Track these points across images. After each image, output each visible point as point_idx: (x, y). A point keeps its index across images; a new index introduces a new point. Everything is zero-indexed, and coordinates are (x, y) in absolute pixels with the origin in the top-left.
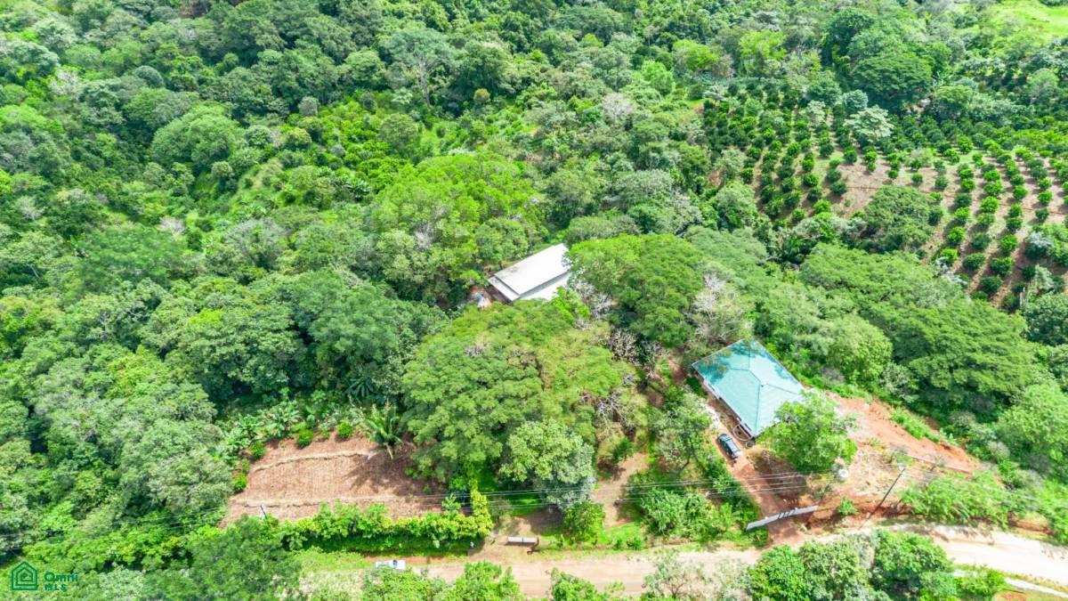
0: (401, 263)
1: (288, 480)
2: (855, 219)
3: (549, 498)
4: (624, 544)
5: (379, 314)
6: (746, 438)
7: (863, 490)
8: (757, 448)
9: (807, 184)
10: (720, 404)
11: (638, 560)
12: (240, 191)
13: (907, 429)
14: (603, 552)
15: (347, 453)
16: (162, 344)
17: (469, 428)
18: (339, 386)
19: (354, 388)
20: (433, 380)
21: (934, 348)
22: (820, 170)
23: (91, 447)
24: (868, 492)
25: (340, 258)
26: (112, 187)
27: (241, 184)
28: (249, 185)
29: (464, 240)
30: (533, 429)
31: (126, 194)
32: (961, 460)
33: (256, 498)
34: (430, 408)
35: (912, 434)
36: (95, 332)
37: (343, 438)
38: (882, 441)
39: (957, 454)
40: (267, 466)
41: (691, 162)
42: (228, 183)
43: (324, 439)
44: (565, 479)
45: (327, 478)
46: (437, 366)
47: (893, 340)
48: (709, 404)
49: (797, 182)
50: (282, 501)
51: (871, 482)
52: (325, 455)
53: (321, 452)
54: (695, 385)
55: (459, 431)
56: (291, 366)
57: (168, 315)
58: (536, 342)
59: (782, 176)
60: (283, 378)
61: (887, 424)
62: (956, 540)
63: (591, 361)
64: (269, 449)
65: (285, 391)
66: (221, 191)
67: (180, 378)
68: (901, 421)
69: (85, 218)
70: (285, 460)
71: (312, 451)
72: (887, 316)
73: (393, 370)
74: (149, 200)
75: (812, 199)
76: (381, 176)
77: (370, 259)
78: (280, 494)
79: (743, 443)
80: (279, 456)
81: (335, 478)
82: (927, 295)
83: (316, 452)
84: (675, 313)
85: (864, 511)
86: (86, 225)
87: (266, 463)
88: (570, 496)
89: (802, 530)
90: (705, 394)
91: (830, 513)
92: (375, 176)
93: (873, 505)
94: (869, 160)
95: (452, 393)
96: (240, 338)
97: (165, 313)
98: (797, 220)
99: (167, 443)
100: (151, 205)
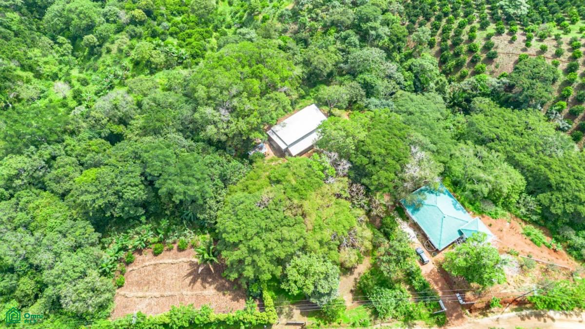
0: (211, 130)
1: (150, 278)
2: (502, 79)
3: (311, 299)
4: (358, 323)
5: (199, 176)
6: (432, 249)
7: (505, 288)
8: (440, 257)
9: (471, 51)
10: (415, 226)
12: (104, 55)
13: (532, 240)
15: (185, 259)
16: (61, 191)
17: (262, 261)
18: (177, 214)
19: (187, 215)
20: (236, 227)
21: (554, 188)
22: (479, 42)
23: (24, 263)
24: (508, 291)
25: (171, 124)
26: (20, 53)
27: (104, 50)
28: (109, 51)
30: (302, 261)
31: (31, 58)
32: (563, 260)
33: (131, 291)
34: (235, 246)
35: (535, 243)
37: (180, 249)
38: (518, 250)
39: (561, 255)
40: (136, 268)
41: (396, 36)
42: (95, 50)
43: (170, 250)
44: (322, 291)
45: (174, 277)
46: (238, 217)
47: (527, 179)
48: (410, 226)
49: (464, 48)
50: (148, 294)
51: (511, 283)
52: (171, 261)
53: (169, 258)
54: (400, 211)
55: (253, 261)
56: (145, 205)
57: (62, 171)
58: (302, 198)
59: (455, 44)
60: (141, 211)
61: (520, 237)
62: (560, 320)
63: (337, 210)
64: (136, 256)
65: (143, 219)
66: (91, 54)
67: (75, 217)
68: (528, 235)
69: (6, 79)
70: (147, 263)
71: (163, 258)
73: (210, 208)
74: (46, 63)
75: (474, 62)
76: (194, 44)
77: (191, 123)
78: (146, 288)
79: (430, 253)
80: (143, 261)
81: (179, 277)
82: (550, 147)
83: (166, 259)
85: (504, 303)
86: (8, 84)
87: (136, 266)
88: (325, 300)
89: (466, 314)
90: (406, 218)
91: (484, 305)
92: (190, 43)
93: (511, 298)
94: (512, 33)
95: (249, 237)
96: (110, 192)
97: (59, 170)
98: (463, 77)
99: (70, 272)
100: (47, 66)
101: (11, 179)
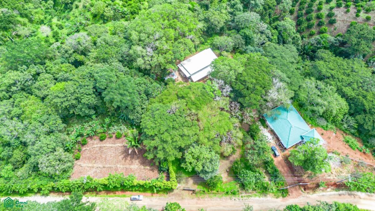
0: (140, 62)
1: (97, 155)
2: (338, 37)
3: (200, 175)
4: (229, 193)
5: (131, 90)
6: (282, 147)
7: (329, 176)
8: (286, 152)
9: (318, 17)
10: (272, 132)
11: (235, 200)
12: (74, 10)
13: (350, 146)
14: (221, 195)
15: (120, 145)
16: (42, 96)
17: (169, 148)
18: (116, 115)
19: (123, 116)
20: (153, 125)
21: (368, 111)
22: (325, 11)
23: (17, 141)
24: (331, 178)
25: (114, 56)
26: (20, 5)
27: (74, 6)
28: (77, 7)
29: (168, 50)
30: (196, 150)
31: (27, 10)
32: (370, 160)
33: (84, 163)
34: (152, 137)
35: (352, 147)
36: (14, 88)
37: (117, 138)
38: (340, 151)
39: (368, 156)
40: (88, 148)
41: (268, 5)
42: (68, 6)
43: (110, 138)
44: (207, 170)
45: (112, 156)
46: (155, 119)
47: (350, 105)
48: (268, 132)
49: (314, 15)
50: (95, 165)
51: (333, 173)
52: (111, 145)
53: (110, 144)
54: (263, 121)
55: (164, 148)
56: (95, 108)
57: (42, 83)
58: (198, 108)
59: (307, 13)
60: (92, 112)
61: (342, 143)
62: (364, 199)
63: (221, 119)
64: (89, 140)
65: (94, 117)
66: (66, 8)
67: (50, 113)
68: (347, 142)
69: (10, 22)
70: (95, 146)
71: (105, 143)
72: (349, 94)
73: (137, 112)
74: (36, 13)
75: (320, 25)
76: (133, 5)
77: (127, 56)
78: (94, 161)
79: (281, 150)
80: (93, 144)
81: (115, 156)
82: (367, 85)
83: (107, 144)
84: (259, 98)
85: (328, 185)
86: (11, 25)
87: (88, 147)
88: (209, 176)
89: (302, 191)
90: (267, 127)
91: (315, 185)
92: (130, 4)
93: (333, 182)
94: (347, 6)
95: (161, 132)
96: (73, 97)
97: (41, 82)
98: (311, 35)
99: (45, 148)
100: (37, 15)
101: (10, 86)
